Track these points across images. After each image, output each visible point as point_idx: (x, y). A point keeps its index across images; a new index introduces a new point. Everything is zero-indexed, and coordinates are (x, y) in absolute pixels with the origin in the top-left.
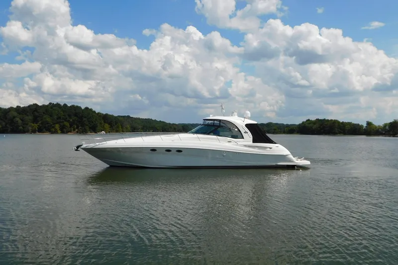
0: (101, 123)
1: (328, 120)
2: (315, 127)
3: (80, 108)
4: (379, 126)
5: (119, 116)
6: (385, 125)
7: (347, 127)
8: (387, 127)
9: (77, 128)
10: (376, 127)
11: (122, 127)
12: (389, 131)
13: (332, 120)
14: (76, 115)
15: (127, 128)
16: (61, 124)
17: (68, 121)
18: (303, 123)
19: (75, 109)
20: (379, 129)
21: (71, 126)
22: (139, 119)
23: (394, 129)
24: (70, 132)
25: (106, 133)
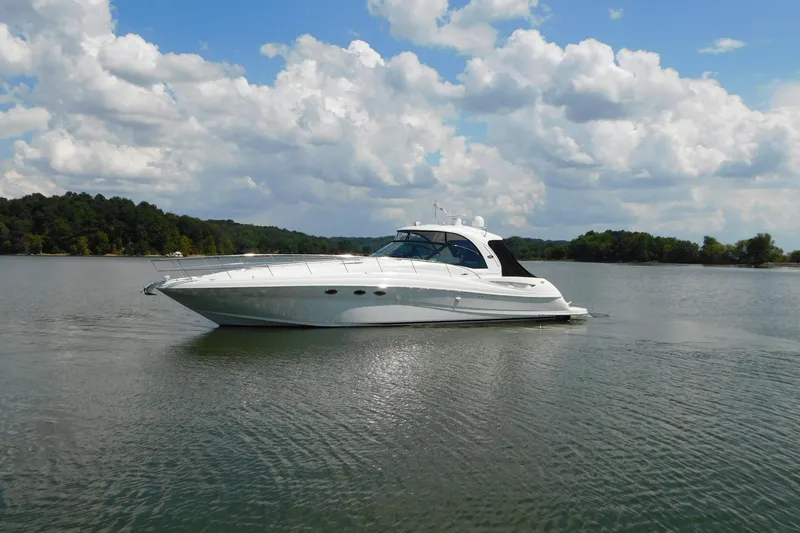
0: (173, 235)
1: (629, 234)
2: (603, 246)
3: (130, 203)
4: (729, 246)
5: (211, 221)
6: (741, 244)
7: (668, 248)
8: (744, 249)
9: (125, 243)
10: (722, 248)
11: (217, 244)
12: (747, 256)
13: (636, 233)
14: (122, 217)
15: (226, 246)
16: (92, 235)
17: (107, 230)
18: (581, 238)
19: (120, 205)
20: (727, 252)
21: (111, 241)
22: (250, 227)
23: (757, 253)
24: (110, 252)
25: (185, 256)
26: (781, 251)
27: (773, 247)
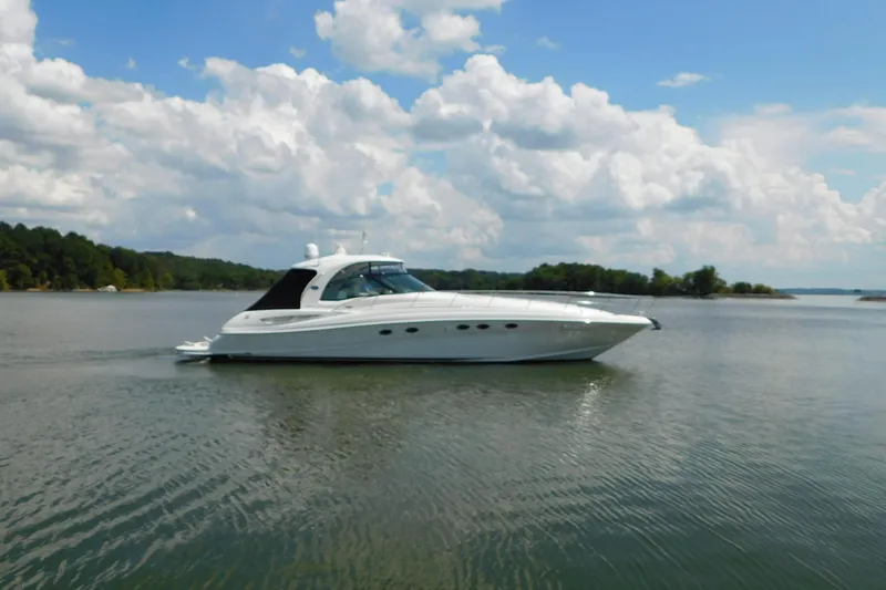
0: (105, 268)
1: (582, 266)
2: (556, 278)
3: (55, 233)
4: (676, 279)
5: (148, 253)
6: (688, 276)
7: (618, 280)
8: (691, 281)
9: (51, 277)
10: (670, 281)
11: (155, 277)
12: (694, 288)
13: (589, 266)
14: (47, 249)
15: (165, 280)
16: (11, 268)
17: (28, 263)
18: (535, 270)
19: (45, 237)
20: (675, 284)
21: (35, 274)
22: (192, 260)
23: (703, 284)
24: (34, 287)
25: (119, 290)
26: (725, 283)
27: (716, 279)
